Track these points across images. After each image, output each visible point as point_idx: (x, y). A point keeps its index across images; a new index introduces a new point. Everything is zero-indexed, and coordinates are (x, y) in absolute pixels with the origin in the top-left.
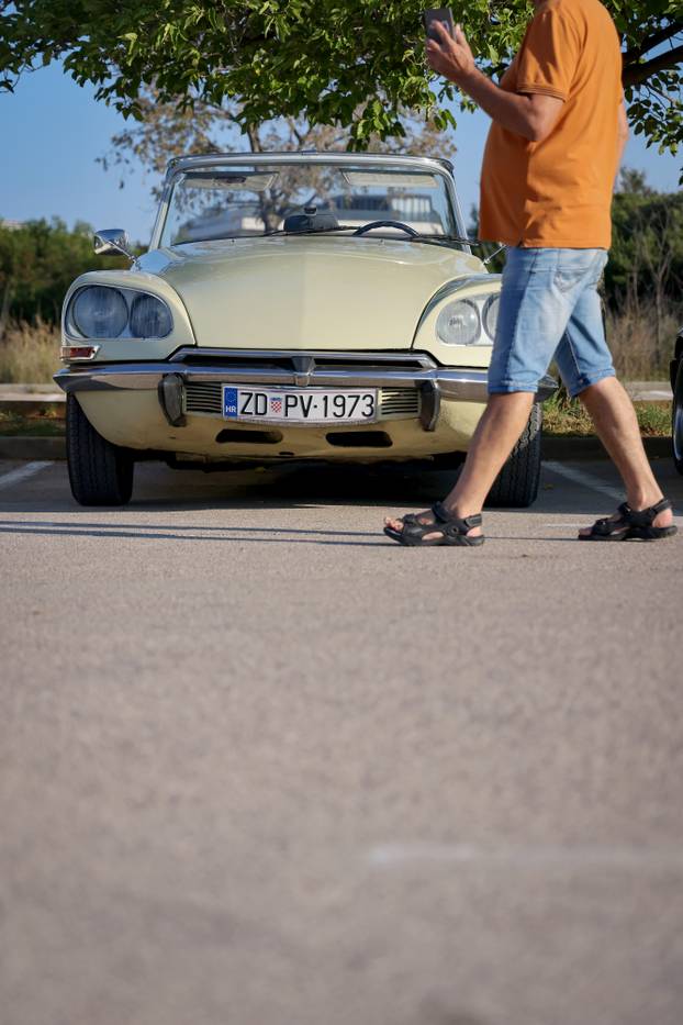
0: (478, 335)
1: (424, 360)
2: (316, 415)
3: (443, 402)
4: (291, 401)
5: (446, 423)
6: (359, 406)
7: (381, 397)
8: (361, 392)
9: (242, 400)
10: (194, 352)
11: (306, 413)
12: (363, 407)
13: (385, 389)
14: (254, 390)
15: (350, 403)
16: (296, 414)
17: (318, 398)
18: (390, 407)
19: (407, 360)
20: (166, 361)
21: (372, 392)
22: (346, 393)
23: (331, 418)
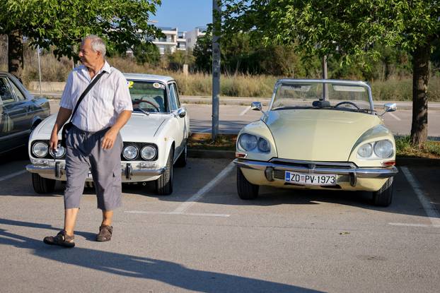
0: (371, 154)
1: (352, 165)
2: (315, 182)
3: (358, 179)
4: (307, 178)
5: (359, 184)
6: (330, 180)
7: (337, 177)
8: (331, 176)
9: (291, 176)
10: (277, 160)
11: (312, 182)
12: (331, 180)
13: (339, 174)
14: (295, 173)
15: (327, 179)
16: (309, 182)
17: (316, 177)
18: (340, 180)
19: (346, 165)
20: (268, 162)
21: (334, 175)
22: (325, 176)
23: (320, 183)
